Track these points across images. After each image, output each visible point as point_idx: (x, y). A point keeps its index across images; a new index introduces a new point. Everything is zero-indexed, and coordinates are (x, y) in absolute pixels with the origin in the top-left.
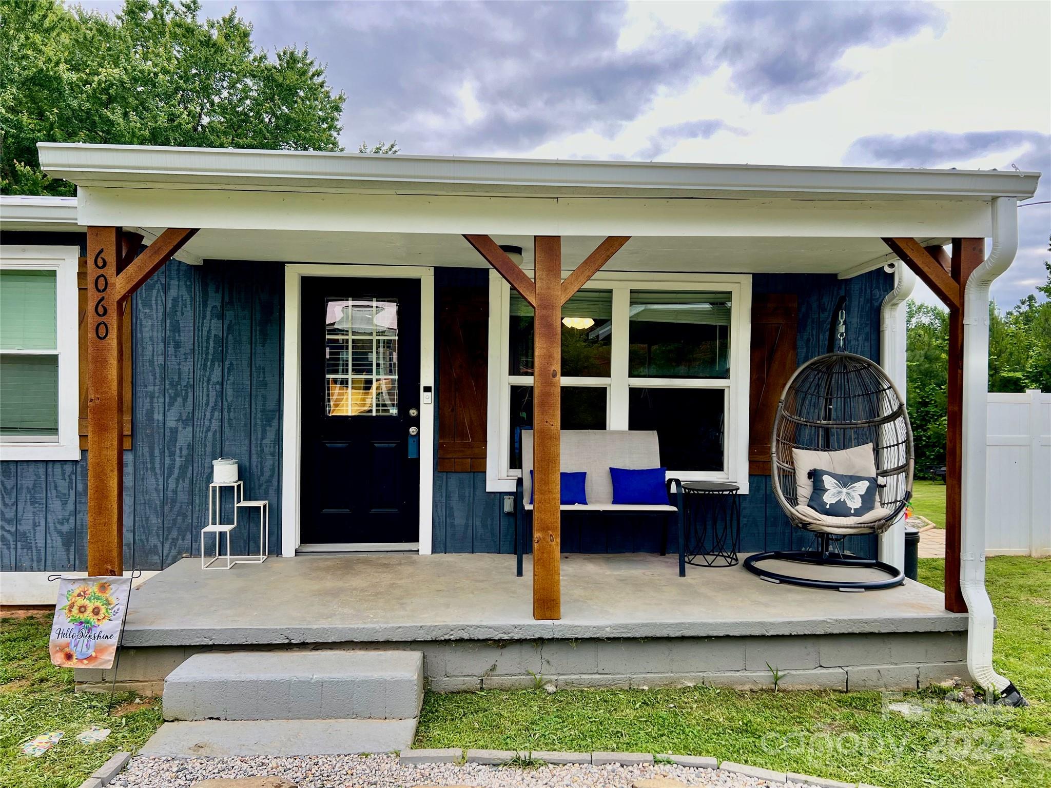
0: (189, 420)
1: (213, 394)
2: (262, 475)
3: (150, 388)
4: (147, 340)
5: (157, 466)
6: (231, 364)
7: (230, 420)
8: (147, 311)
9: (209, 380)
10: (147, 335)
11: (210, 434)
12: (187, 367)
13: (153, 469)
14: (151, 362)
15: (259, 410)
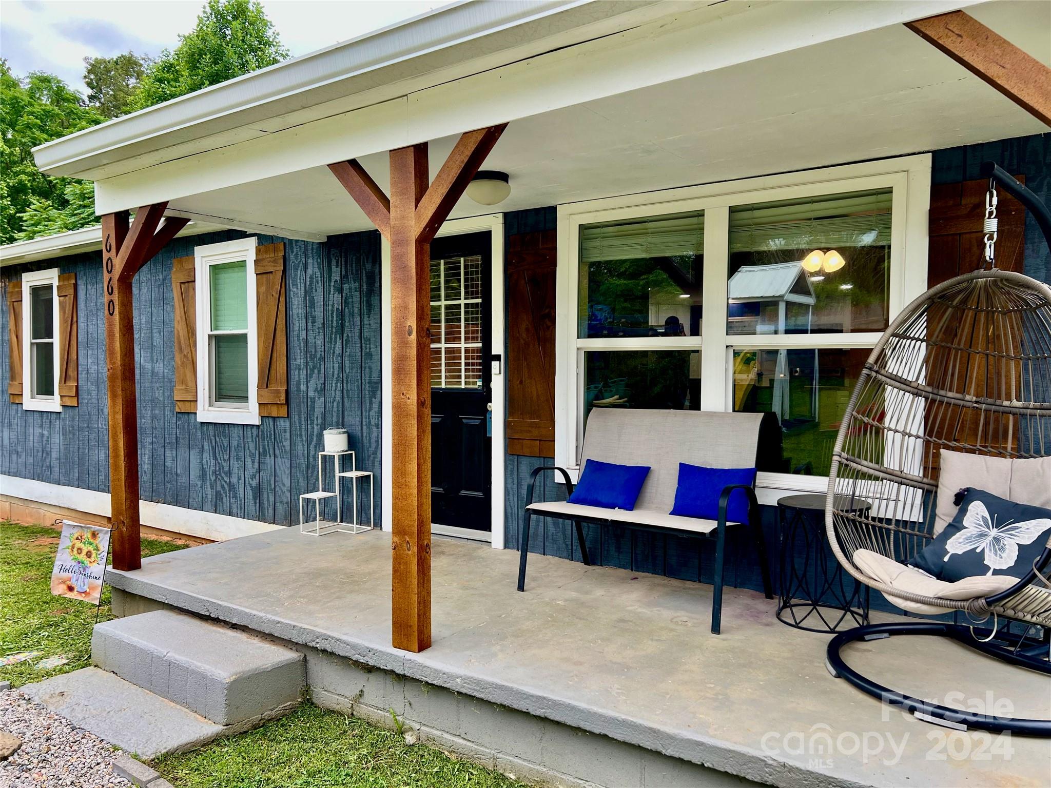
0: (322, 391)
1: (336, 365)
2: (370, 446)
3: (298, 361)
4: (295, 316)
5: (303, 433)
6: (348, 336)
7: (348, 391)
8: (295, 289)
9: (334, 352)
10: (295, 312)
11: (335, 404)
12: (320, 341)
13: (301, 435)
14: (298, 337)
15: (367, 381)
